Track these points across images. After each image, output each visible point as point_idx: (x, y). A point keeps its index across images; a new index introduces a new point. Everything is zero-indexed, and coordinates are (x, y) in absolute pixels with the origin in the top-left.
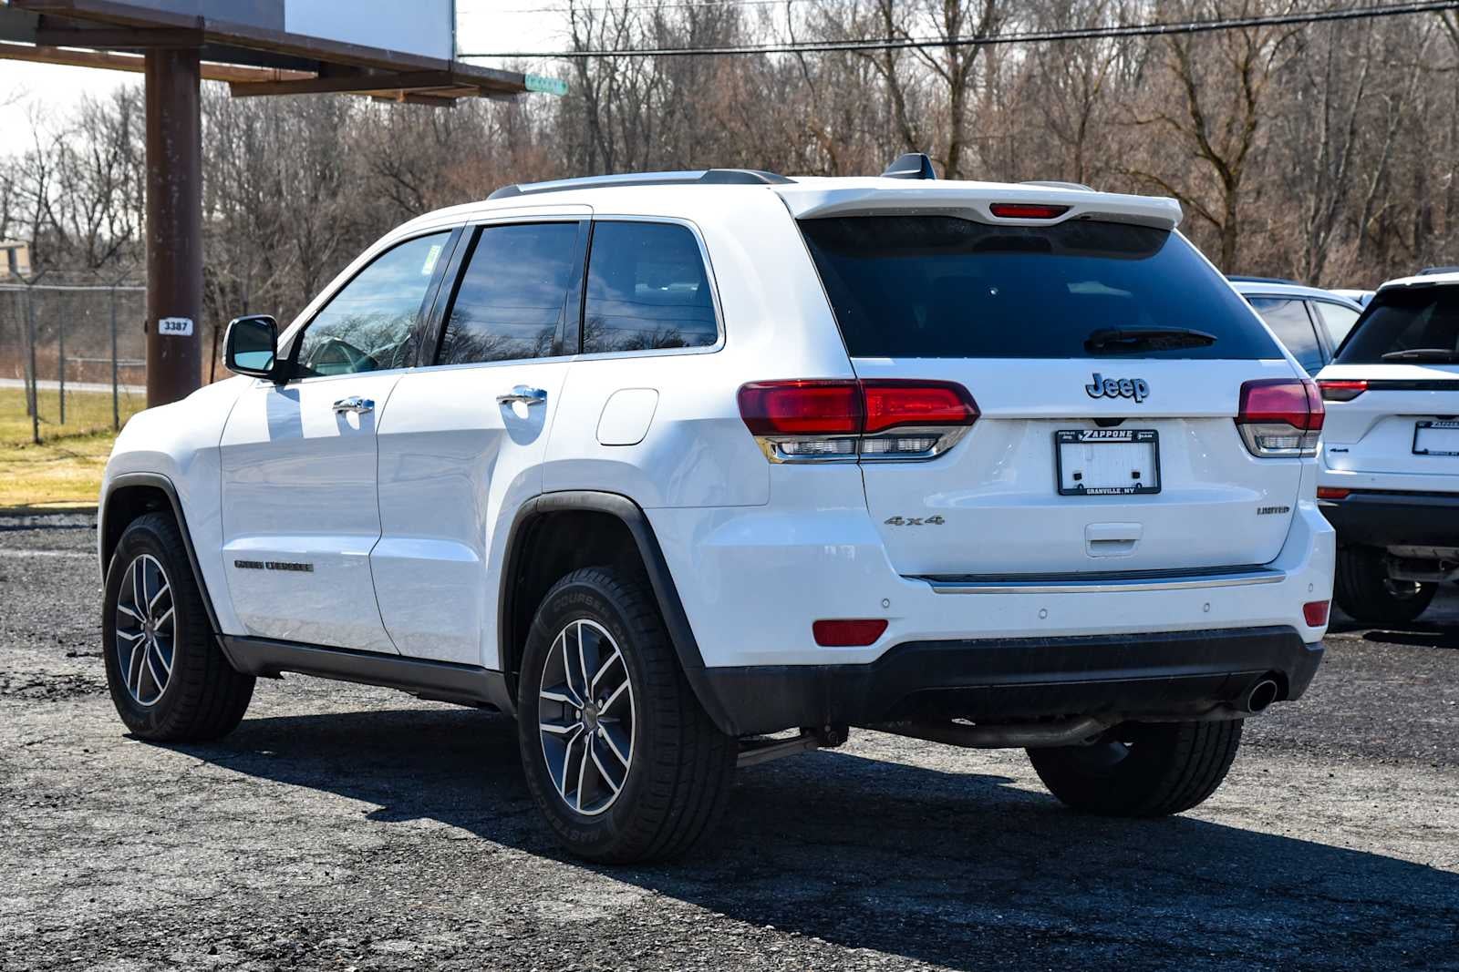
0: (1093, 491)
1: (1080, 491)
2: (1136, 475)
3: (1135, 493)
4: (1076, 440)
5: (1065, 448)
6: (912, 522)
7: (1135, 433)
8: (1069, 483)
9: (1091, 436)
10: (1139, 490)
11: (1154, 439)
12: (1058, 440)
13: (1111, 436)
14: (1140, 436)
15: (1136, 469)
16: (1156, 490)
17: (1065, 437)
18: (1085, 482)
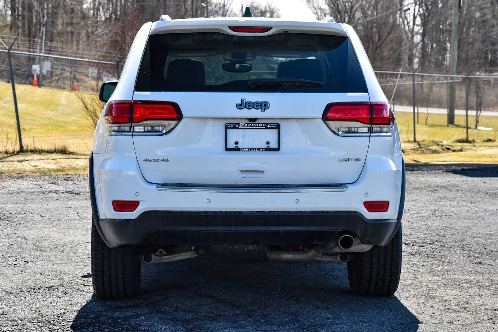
0: (243, 150)
1: (237, 149)
2: (268, 143)
3: (265, 150)
4: (234, 127)
5: (229, 131)
6: (155, 161)
7: (267, 124)
8: (231, 145)
9: (243, 126)
10: (268, 149)
11: (278, 127)
12: (227, 127)
13: (255, 126)
14: (269, 126)
15: (268, 140)
16: (278, 149)
17: (229, 126)
18: (239, 146)
